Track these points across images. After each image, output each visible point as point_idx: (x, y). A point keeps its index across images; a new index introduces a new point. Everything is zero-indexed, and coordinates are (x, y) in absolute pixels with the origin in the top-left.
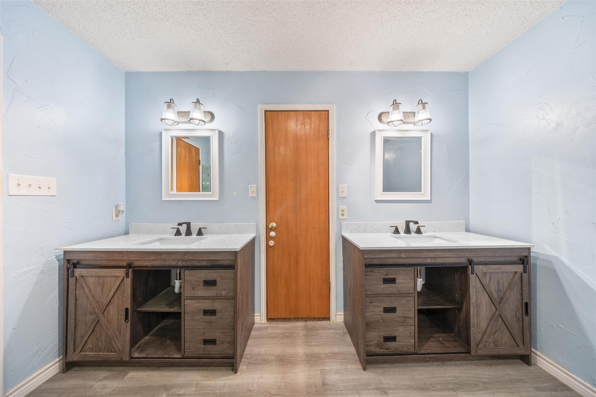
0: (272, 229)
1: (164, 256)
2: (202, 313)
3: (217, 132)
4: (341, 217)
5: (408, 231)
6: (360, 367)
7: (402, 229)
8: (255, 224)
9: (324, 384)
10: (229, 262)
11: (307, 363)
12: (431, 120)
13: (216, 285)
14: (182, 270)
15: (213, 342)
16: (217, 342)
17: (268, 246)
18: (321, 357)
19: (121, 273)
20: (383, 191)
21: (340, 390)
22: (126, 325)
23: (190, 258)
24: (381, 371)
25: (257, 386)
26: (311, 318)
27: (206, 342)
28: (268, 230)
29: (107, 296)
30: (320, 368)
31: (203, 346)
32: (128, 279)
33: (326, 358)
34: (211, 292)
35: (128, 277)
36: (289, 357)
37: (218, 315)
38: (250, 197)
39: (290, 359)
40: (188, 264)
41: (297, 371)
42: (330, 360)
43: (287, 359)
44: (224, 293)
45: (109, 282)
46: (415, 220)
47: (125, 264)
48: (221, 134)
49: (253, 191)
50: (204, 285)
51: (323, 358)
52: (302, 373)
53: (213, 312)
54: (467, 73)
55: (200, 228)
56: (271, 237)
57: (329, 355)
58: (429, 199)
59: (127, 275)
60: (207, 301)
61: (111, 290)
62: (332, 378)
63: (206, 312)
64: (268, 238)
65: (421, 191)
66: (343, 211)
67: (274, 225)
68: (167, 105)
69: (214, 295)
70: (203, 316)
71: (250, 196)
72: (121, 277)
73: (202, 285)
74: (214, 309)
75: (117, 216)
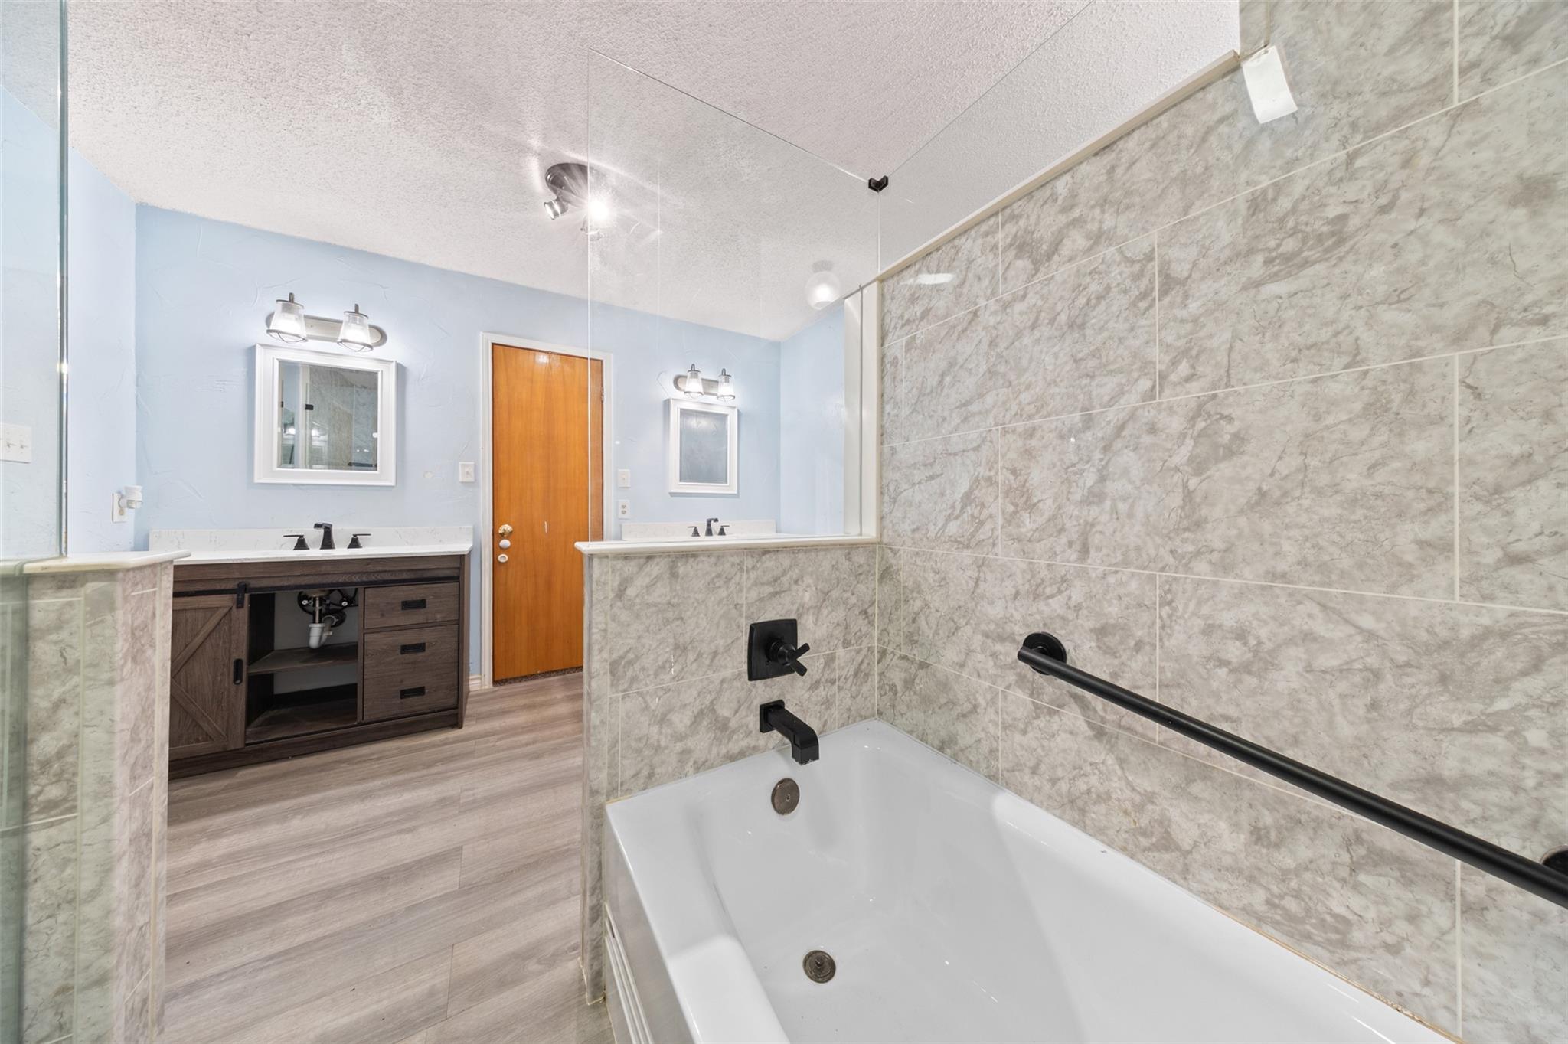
0: (503, 536)
1: (323, 569)
2: (399, 651)
3: (393, 366)
4: (621, 515)
5: (709, 532)
7: (702, 531)
8: (471, 527)
10: (448, 573)
12: (734, 397)
13: (425, 607)
14: (361, 589)
15: (420, 691)
16: (427, 691)
17: (496, 563)
19: (226, 601)
20: (680, 481)
22: (237, 689)
23: (379, 568)
26: (572, 669)
27: (404, 694)
28: (497, 536)
29: (186, 646)
31: (399, 701)
32: (241, 610)
34: (417, 617)
35: (242, 607)
37: (428, 651)
38: (462, 482)
40: (373, 578)
44: (439, 617)
45: (190, 620)
46: (714, 517)
47: (232, 585)
48: (401, 370)
49: (468, 473)
50: (403, 609)
53: (420, 647)
54: (779, 343)
55: (355, 536)
56: (501, 548)
58: (736, 492)
59: (240, 604)
60: (408, 631)
61: (198, 634)
63: (405, 649)
64: (497, 550)
65: (726, 482)
66: (624, 507)
67: (507, 528)
68: (284, 305)
69: (421, 621)
70: (400, 656)
71: (461, 480)
72: (224, 607)
73: (400, 608)
74: (422, 641)
75: (121, 512)
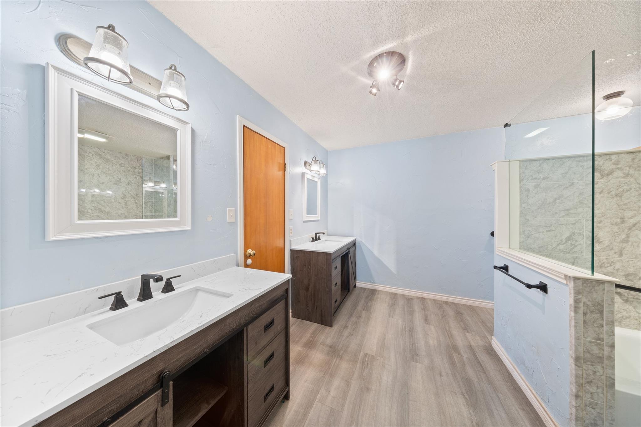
2: (263, 366)
4: (290, 235)
5: (316, 239)
6: (329, 328)
9: (331, 347)
11: (311, 348)
15: (272, 389)
16: (275, 386)
18: (312, 340)
21: (338, 342)
23: (257, 305)
24: (336, 322)
25: (311, 384)
27: (266, 397)
30: (319, 344)
33: (314, 338)
36: (299, 357)
39: (301, 357)
41: (313, 356)
42: (317, 337)
43: (300, 358)
51: (313, 340)
52: (317, 354)
56: (247, 265)
57: (312, 336)
60: (267, 348)
62: (329, 341)
63: (266, 362)
66: (291, 230)
69: (272, 336)
73: (264, 332)
74: (273, 351)
